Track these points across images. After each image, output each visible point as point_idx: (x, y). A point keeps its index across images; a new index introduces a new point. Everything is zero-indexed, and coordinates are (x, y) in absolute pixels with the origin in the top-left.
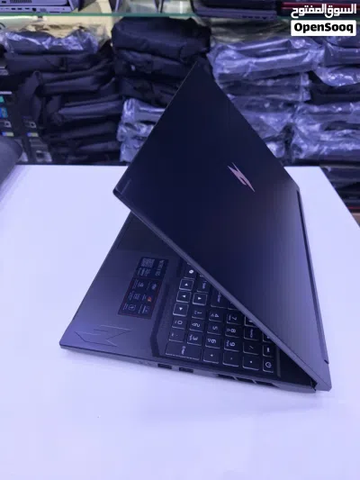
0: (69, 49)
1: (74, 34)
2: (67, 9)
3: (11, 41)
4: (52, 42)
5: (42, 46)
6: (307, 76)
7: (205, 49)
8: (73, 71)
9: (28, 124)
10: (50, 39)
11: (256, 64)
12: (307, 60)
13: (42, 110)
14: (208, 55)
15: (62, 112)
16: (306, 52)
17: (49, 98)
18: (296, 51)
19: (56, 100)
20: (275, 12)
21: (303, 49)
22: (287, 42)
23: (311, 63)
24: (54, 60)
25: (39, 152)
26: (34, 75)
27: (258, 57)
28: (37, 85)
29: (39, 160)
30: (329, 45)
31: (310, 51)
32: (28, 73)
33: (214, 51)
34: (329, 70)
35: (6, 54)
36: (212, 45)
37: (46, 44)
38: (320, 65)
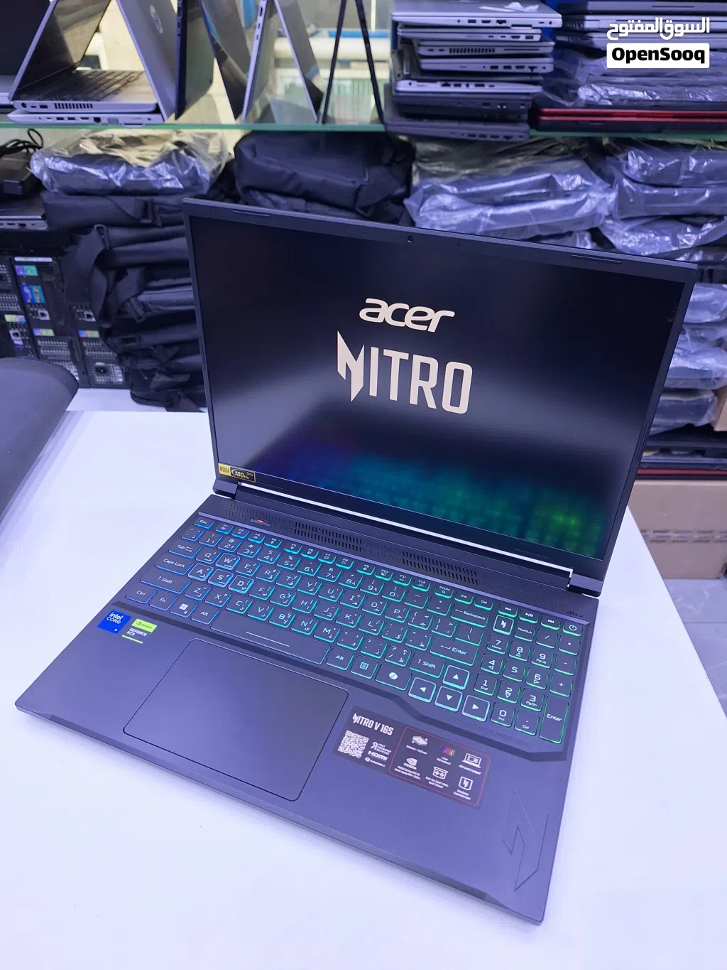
0: (159, 187)
1: (167, 158)
2: (156, 118)
3: (54, 173)
4: (127, 173)
5: (110, 180)
6: (587, 237)
7: (400, 191)
8: (164, 225)
9: (81, 315)
10: (123, 169)
11: (493, 217)
12: (585, 210)
13: (108, 294)
14: (406, 202)
15: (144, 297)
16: (584, 196)
17: (121, 273)
18: (567, 195)
19: (133, 276)
20: (526, 127)
21: (577, 191)
22: (548, 179)
23: (594, 214)
24: (130, 205)
25: (99, 364)
26: (94, 233)
27: (497, 205)
28: (100, 249)
29: (100, 379)
30: (626, 183)
31: (592, 194)
32: (85, 228)
33: (418, 195)
34: (628, 226)
35: (44, 196)
36: (416, 180)
37: (117, 177)
38: (610, 217)
